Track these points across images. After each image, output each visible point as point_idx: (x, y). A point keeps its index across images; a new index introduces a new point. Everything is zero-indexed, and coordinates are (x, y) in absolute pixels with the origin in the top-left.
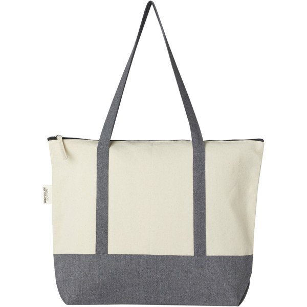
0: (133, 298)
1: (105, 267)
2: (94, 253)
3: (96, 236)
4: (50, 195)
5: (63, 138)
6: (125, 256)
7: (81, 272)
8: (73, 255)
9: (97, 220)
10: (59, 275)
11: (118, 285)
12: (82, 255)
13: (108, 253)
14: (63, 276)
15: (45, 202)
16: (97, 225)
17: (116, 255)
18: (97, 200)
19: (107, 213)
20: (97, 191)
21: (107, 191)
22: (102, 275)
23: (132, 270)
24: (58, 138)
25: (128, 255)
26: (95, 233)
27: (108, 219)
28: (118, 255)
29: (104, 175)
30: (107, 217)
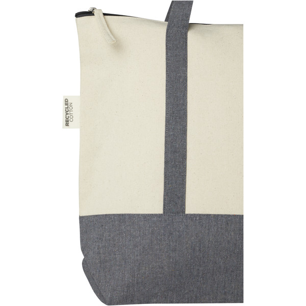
0: (225, 293)
1: (180, 236)
2: (161, 212)
3: (165, 182)
4: (76, 112)
5: (105, 14)
6: (217, 217)
7: (135, 246)
8: (119, 215)
9: (166, 153)
10: (91, 253)
11: (201, 269)
12: (138, 215)
13: (187, 212)
14: (99, 253)
15: (67, 125)
16: (166, 162)
17: (200, 215)
18: (166, 118)
19: (185, 142)
20: (167, 104)
21: (185, 104)
22: (174, 250)
23: (229, 242)
24: (95, 12)
25: (222, 216)
26: (163, 176)
27: (186, 152)
28: (204, 215)
29: (180, 77)
30: (185, 149)
